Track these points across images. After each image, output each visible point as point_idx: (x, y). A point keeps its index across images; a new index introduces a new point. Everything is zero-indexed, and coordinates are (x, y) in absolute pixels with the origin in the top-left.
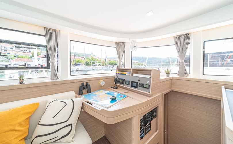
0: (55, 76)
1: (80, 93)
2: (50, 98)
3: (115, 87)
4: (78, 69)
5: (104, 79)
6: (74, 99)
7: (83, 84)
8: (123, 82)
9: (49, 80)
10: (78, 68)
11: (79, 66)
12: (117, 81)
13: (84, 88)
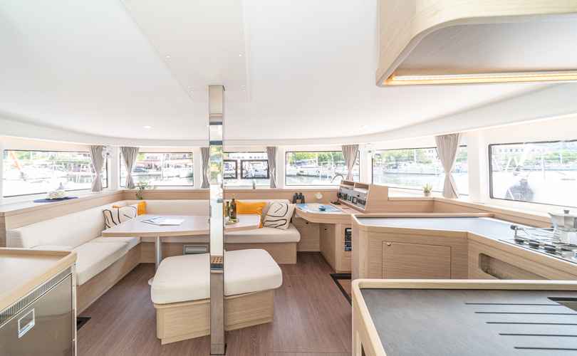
0: (273, 185)
1: (294, 202)
2: (272, 201)
3: (337, 203)
4: (301, 172)
5: (322, 192)
6: (289, 205)
7: (297, 194)
8: (346, 197)
9: (269, 188)
10: (302, 170)
11: (303, 166)
12: (339, 195)
13: (298, 198)
